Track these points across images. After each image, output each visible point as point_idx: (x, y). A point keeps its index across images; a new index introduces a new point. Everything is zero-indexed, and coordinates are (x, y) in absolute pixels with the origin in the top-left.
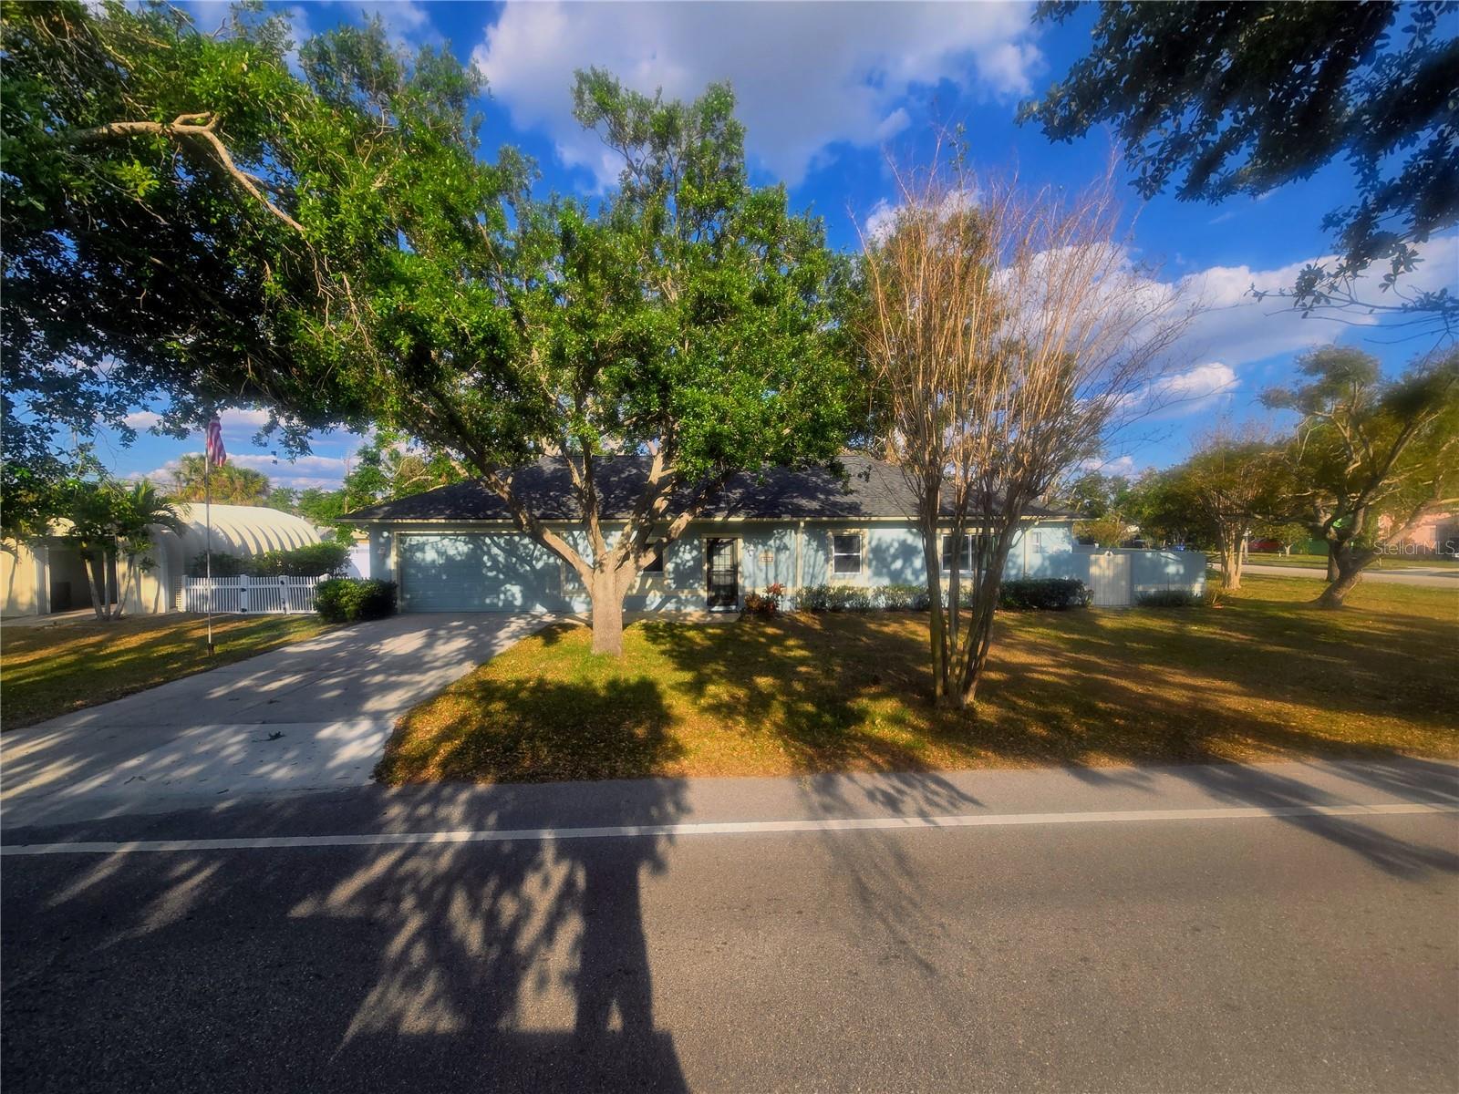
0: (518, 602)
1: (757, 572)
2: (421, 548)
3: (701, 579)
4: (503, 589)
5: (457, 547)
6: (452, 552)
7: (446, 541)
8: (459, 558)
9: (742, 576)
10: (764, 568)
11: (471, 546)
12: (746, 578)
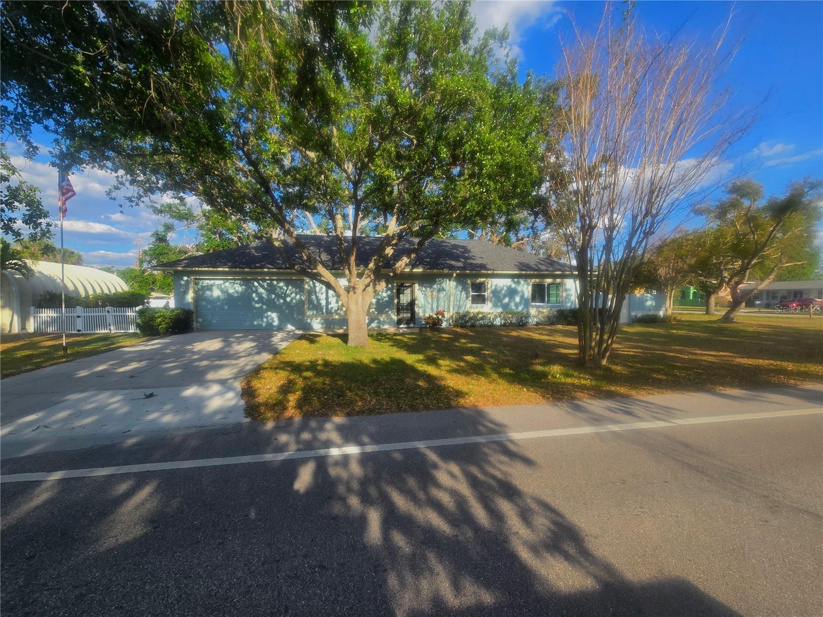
0: (276, 323)
1: (426, 304)
2: (210, 288)
3: (393, 309)
4: (266, 315)
5: (235, 288)
6: (231, 291)
7: (227, 284)
8: (236, 295)
9: (417, 307)
10: (430, 301)
11: (244, 287)
12: (420, 308)
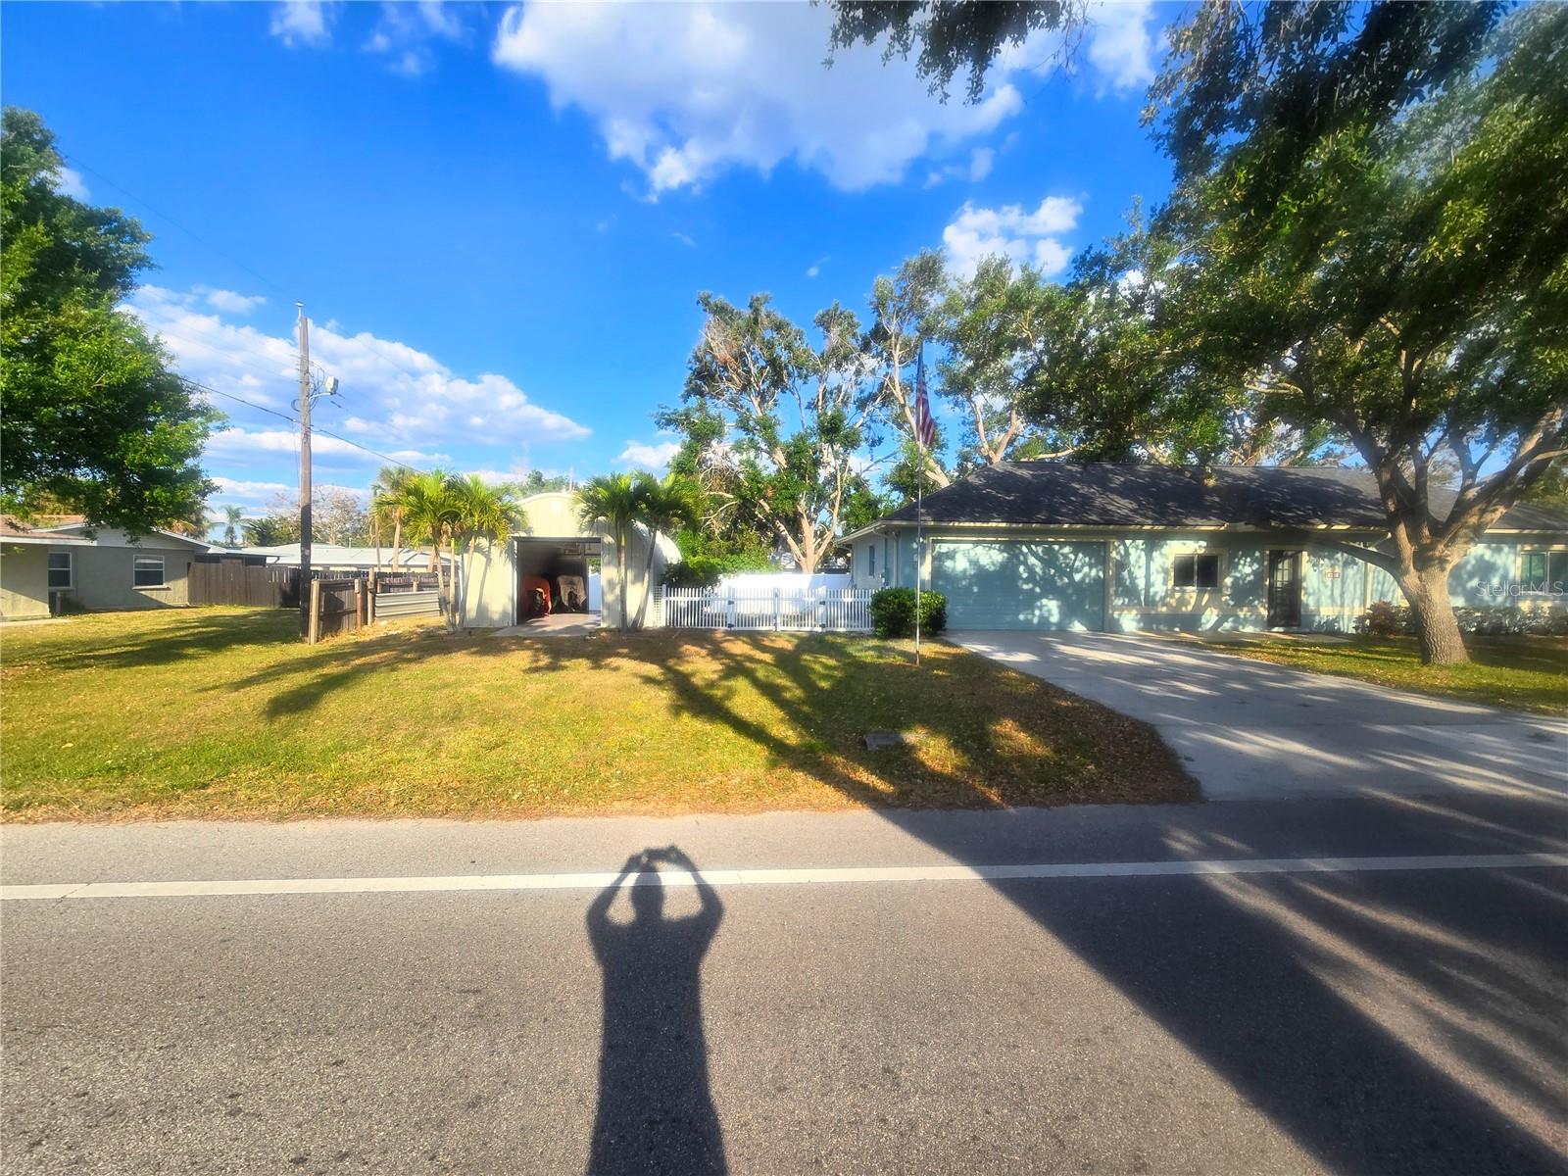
0: (1055, 618)
1: (1322, 588)
2: (951, 556)
3: (1262, 596)
4: (1038, 604)
5: (991, 556)
6: (984, 561)
7: (980, 549)
8: (992, 568)
9: (1306, 593)
10: (1329, 584)
11: (1006, 555)
12: (1310, 595)
